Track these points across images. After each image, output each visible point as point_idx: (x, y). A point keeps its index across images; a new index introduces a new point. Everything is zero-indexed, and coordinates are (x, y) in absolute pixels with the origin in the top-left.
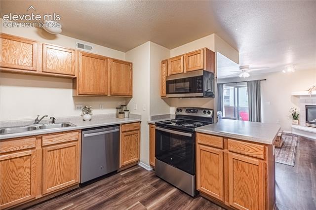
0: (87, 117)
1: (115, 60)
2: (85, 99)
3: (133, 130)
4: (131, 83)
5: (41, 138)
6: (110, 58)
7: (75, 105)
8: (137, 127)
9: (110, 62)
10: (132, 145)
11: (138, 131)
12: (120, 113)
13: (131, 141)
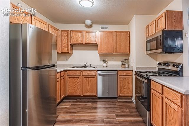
0: (105, 65)
1: (117, 32)
2: (105, 55)
3: (127, 76)
4: (128, 45)
5: (82, 71)
6: (114, 31)
7: (100, 58)
8: (130, 74)
9: (115, 33)
10: (126, 85)
11: (131, 77)
12: (123, 64)
13: (125, 82)
